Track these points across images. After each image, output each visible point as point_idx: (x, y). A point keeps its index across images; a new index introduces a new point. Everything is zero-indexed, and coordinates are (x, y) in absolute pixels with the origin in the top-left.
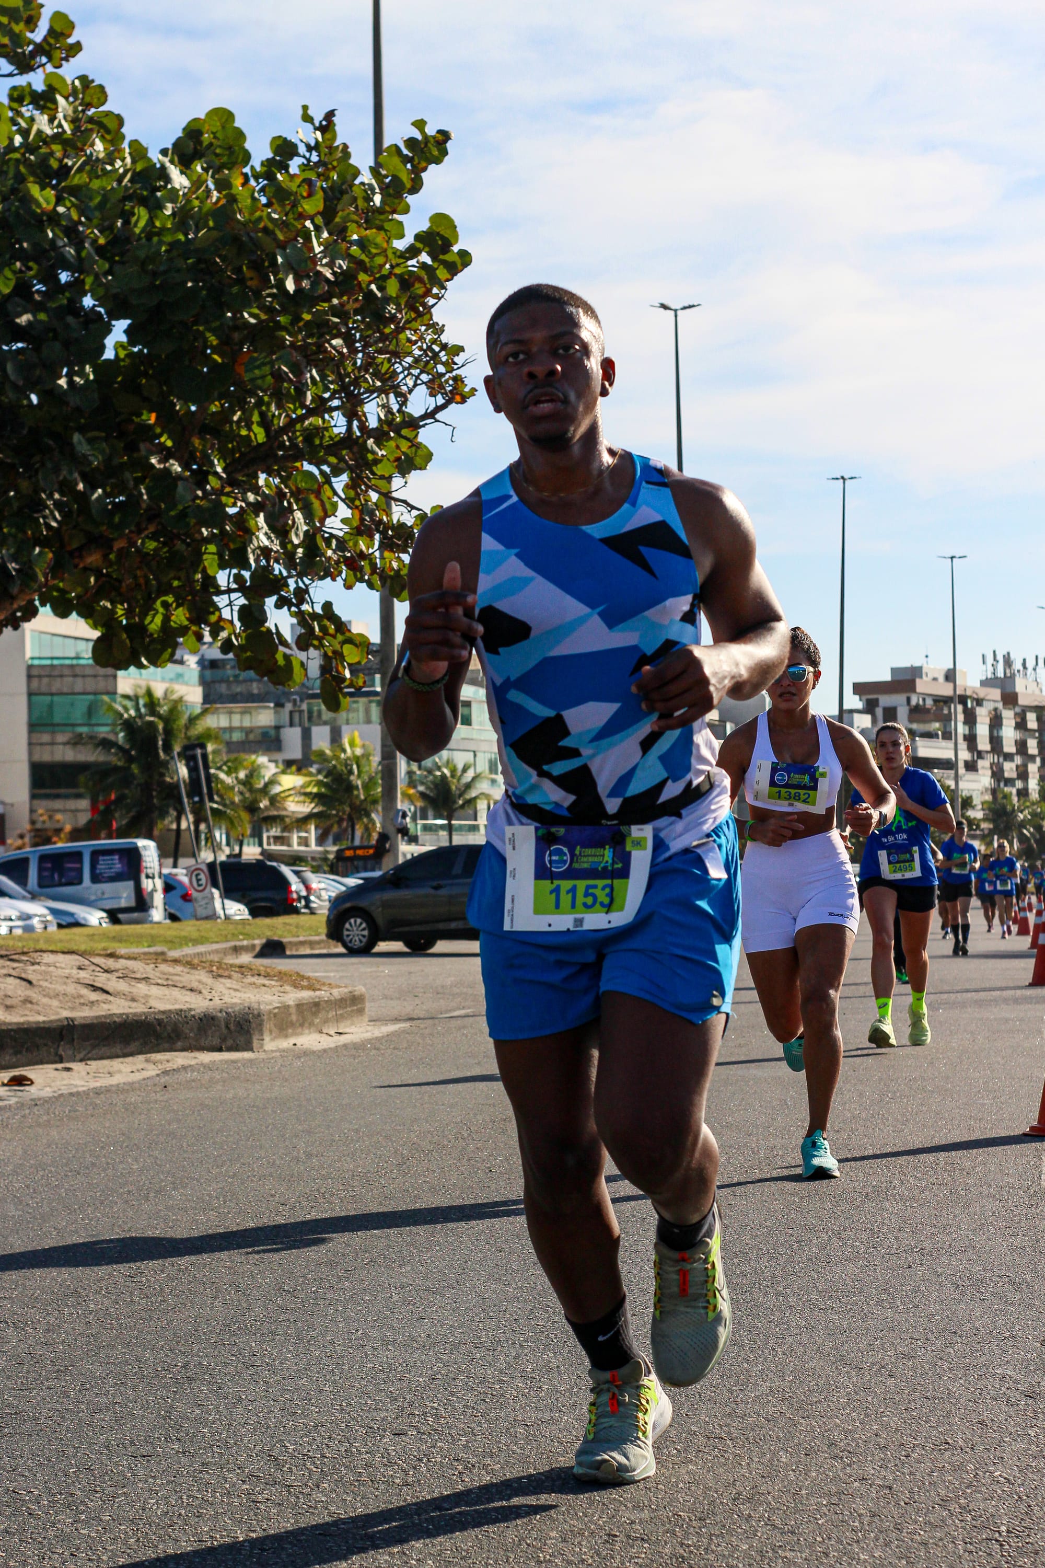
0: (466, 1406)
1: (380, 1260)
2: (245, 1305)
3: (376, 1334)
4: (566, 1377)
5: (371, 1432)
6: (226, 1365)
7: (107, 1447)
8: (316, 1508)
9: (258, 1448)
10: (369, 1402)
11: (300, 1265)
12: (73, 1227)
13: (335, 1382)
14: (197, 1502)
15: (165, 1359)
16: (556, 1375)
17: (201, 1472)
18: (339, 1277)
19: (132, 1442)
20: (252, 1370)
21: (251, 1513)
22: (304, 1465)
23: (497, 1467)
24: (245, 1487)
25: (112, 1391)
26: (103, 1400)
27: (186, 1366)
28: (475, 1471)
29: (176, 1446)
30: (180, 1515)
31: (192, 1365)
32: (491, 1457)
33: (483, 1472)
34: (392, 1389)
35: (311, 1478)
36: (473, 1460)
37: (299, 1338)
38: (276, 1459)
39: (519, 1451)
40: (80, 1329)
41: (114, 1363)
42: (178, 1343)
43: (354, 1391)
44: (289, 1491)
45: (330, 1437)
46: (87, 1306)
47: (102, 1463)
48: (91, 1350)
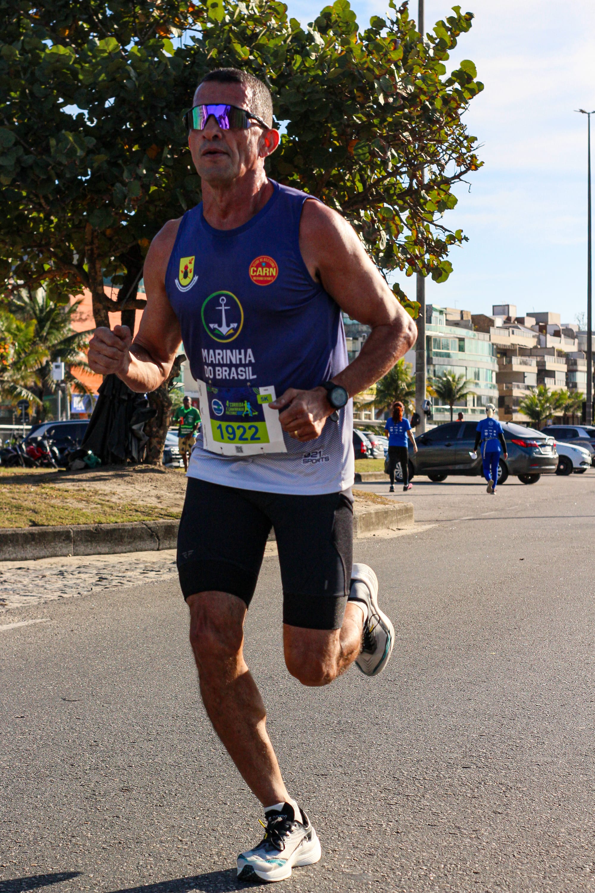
0: (502, 752)
1: (441, 664)
2: (367, 688)
3: (445, 708)
4: (557, 737)
5: (449, 766)
6: (362, 723)
7: (301, 769)
8: (424, 809)
9: (387, 773)
10: (446, 748)
11: (396, 665)
12: (264, 639)
13: (425, 735)
14: (356, 804)
15: (327, 718)
16: (552, 736)
17: (356, 785)
18: (419, 673)
19: (315, 766)
20: (377, 727)
21: (388, 811)
22: (414, 784)
23: (525, 789)
24: (382, 795)
25: (299, 736)
26: (295, 741)
27: (339, 722)
28: (513, 791)
29: (340, 770)
30: (348, 810)
31: (342, 722)
32: (521, 783)
33: (517, 792)
34: (458, 741)
35: (419, 791)
36: (511, 785)
37: (401, 709)
38: (398, 780)
39: (536, 780)
40: (277, 698)
41: (298, 720)
42: (333, 709)
43: (437, 741)
44: (407, 799)
45: (427, 768)
46: (279, 686)
47: (299, 778)
48: (285, 712)
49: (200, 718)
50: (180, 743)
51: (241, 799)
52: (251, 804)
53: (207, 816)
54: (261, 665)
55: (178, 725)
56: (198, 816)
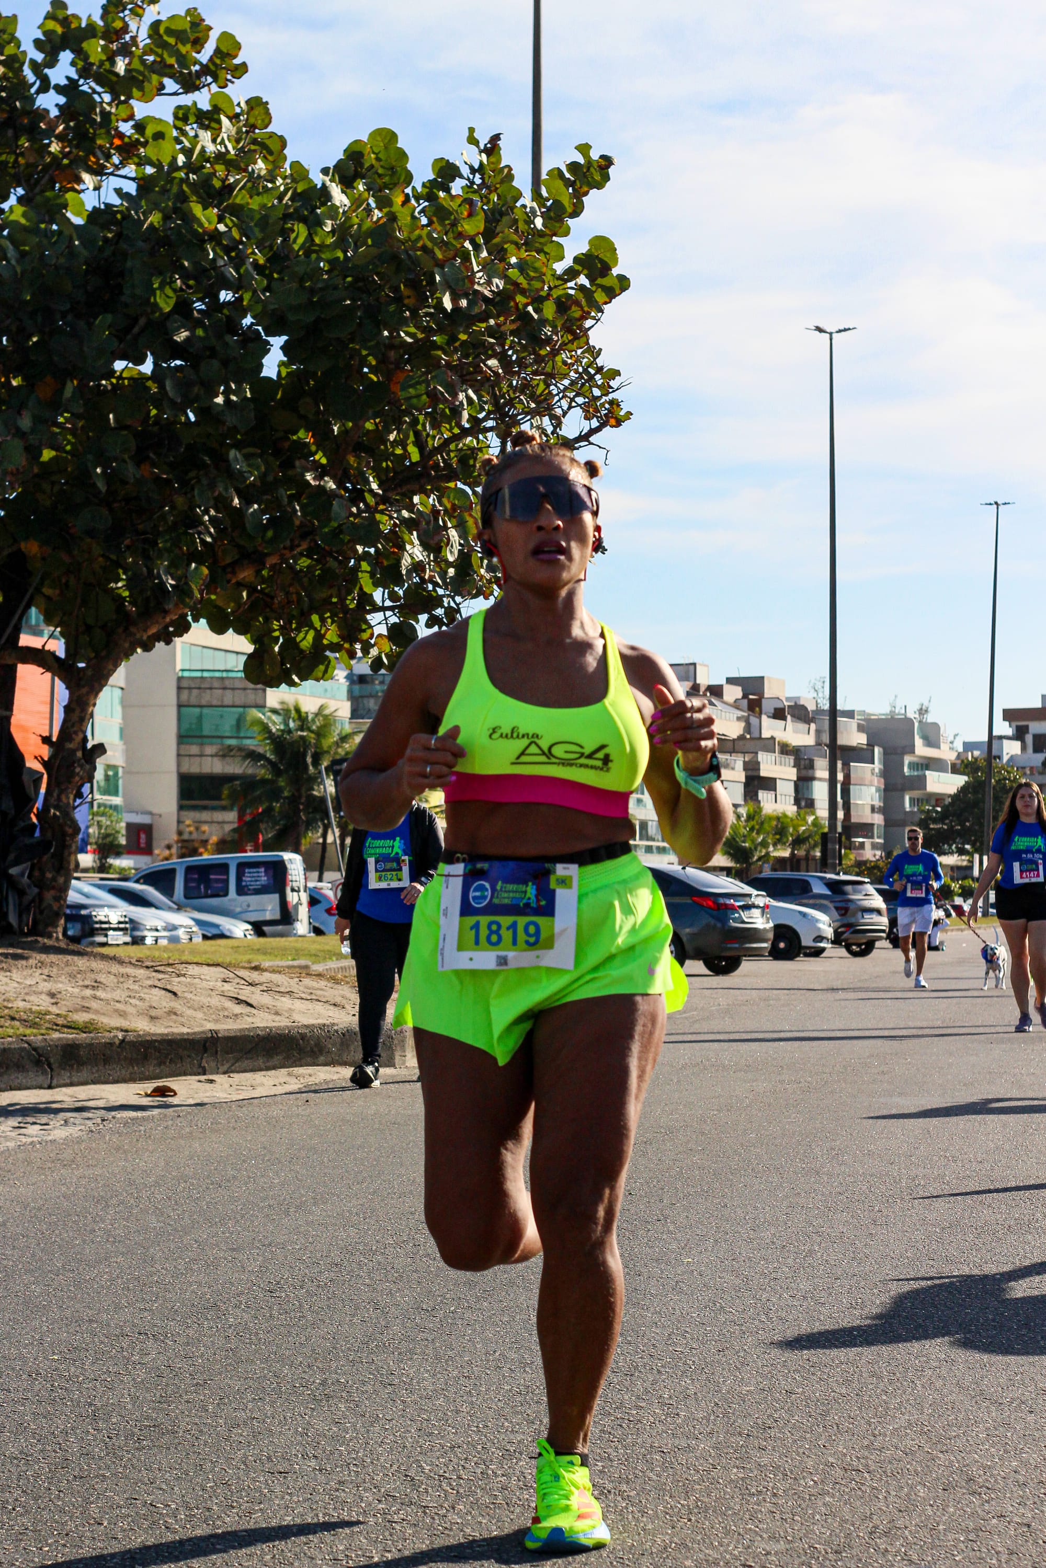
0: (602, 1431)
1: (519, 1281)
2: (383, 1323)
3: (514, 1356)
4: (703, 1404)
5: (507, 1455)
6: (364, 1383)
7: (244, 1463)
8: (451, 1530)
9: (395, 1467)
10: (506, 1424)
11: (439, 1284)
13: (472, 1403)
15: (303, 1375)
16: (693, 1402)
17: (337, 1490)
18: (477, 1297)
19: (269, 1458)
20: (390, 1389)
21: (387, 1534)
22: (440, 1486)
23: (633, 1493)
24: (380, 1506)
25: (250, 1405)
26: (241, 1415)
27: (324, 1383)
28: (611, 1497)
29: (313, 1463)
31: (330, 1382)
32: (628, 1483)
33: (619, 1498)
34: (529, 1412)
35: (446, 1499)
36: (609, 1486)
37: (437, 1358)
38: (413, 1479)
39: (655, 1478)
40: (220, 1342)
41: (252, 1378)
42: (316, 1359)
43: (491, 1413)
44: (425, 1513)
45: (466, 1459)
46: (227, 1319)
47: (239, 1478)
48: (230, 1364)
49: (78, 1377)
50: (34, 1421)
51: (128, 1516)
52: (146, 1524)
53: (64, 1545)
54: (200, 1285)
55: (36, 1388)
56: (48, 1545)
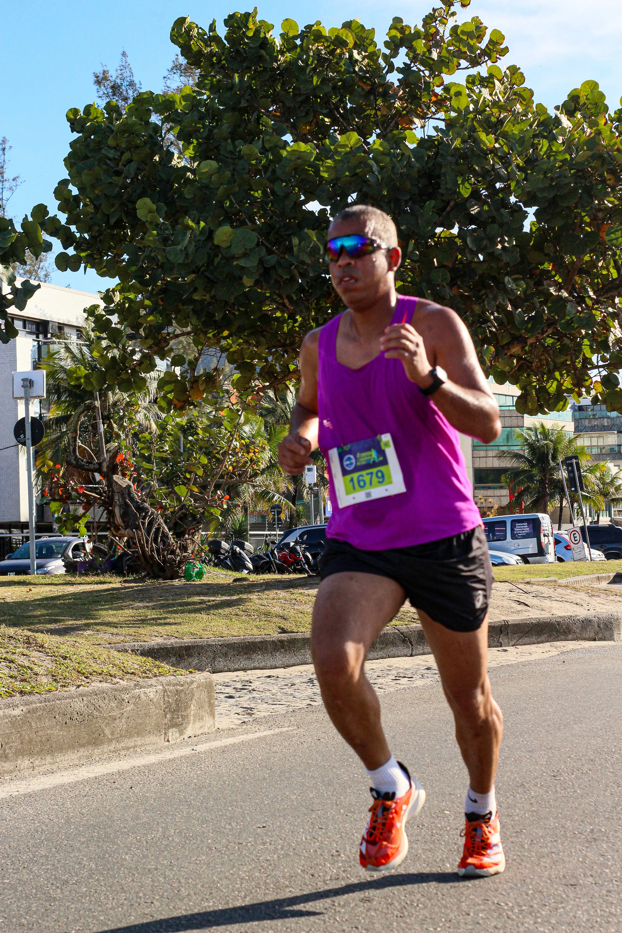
7: (550, 879)
12: (517, 746)
14: (606, 914)
15: (579, 827)
17: (607, 896)
19: (564, 877)
25: (549, 844)
26: (545, 850)
27: (592, 831)
29: (591, 879)
30: (597, 922)
31: (595, 830)
40: (527, 807)
41: (549, 828)
42: (586, 817)
46: (530, 793)
47: (547, 888)
48: (535, 820)
49: (446, 827)
50: (424, 853)
51: (485, 910)
52: (496, 915)
53: (449, 927)
54: (512, 772)
55: (423, 834)
56: (439, 927)
